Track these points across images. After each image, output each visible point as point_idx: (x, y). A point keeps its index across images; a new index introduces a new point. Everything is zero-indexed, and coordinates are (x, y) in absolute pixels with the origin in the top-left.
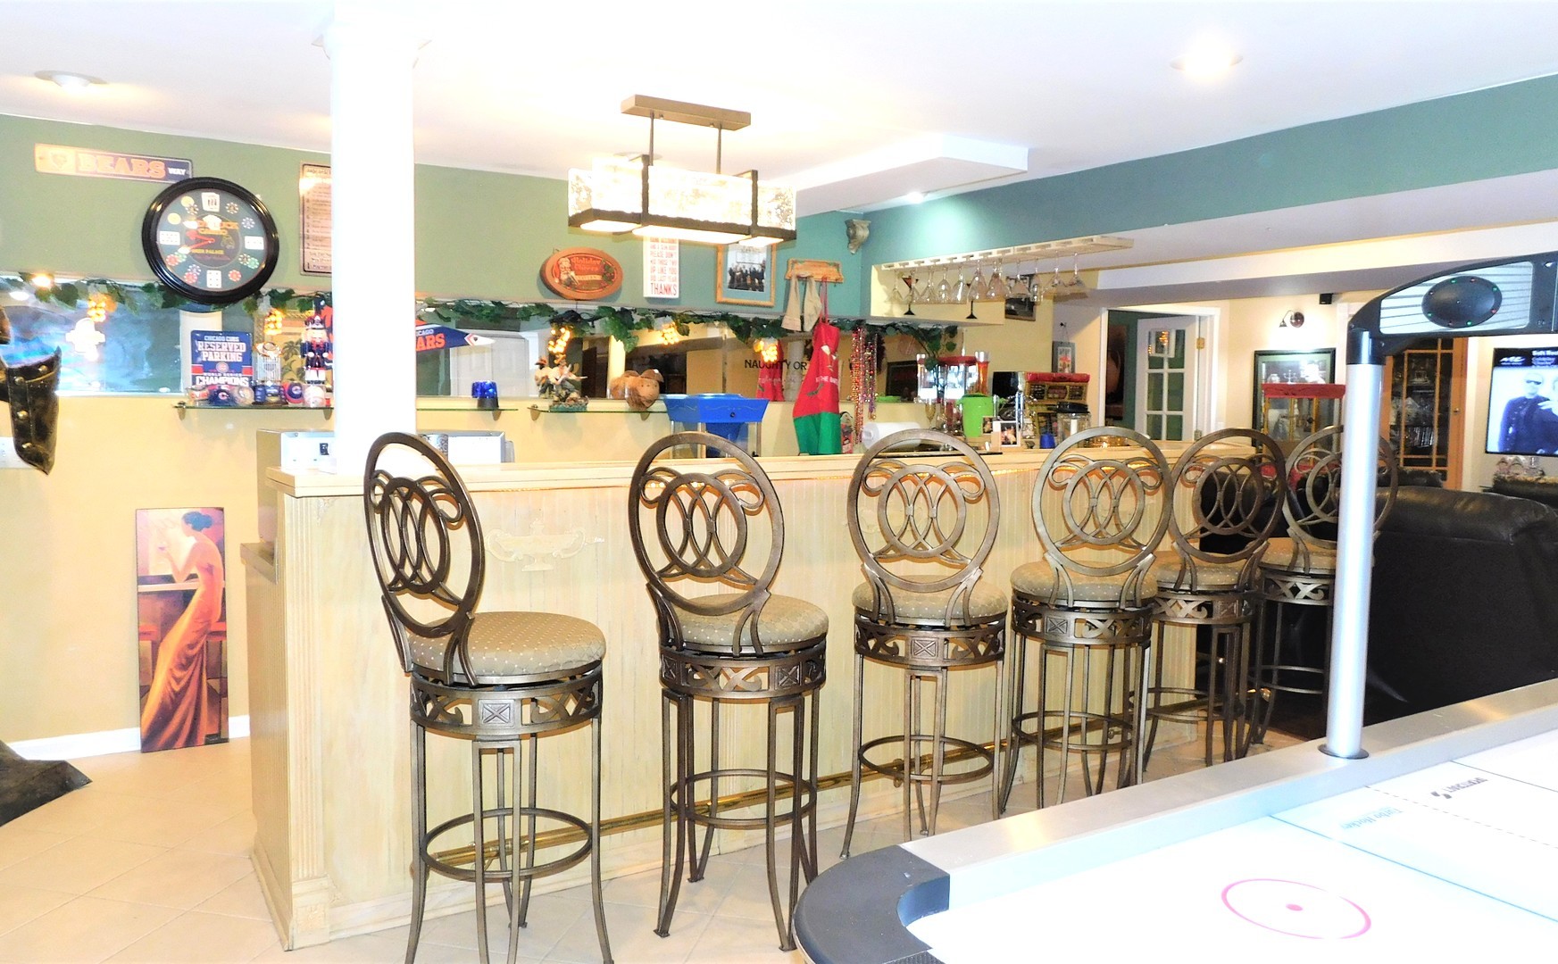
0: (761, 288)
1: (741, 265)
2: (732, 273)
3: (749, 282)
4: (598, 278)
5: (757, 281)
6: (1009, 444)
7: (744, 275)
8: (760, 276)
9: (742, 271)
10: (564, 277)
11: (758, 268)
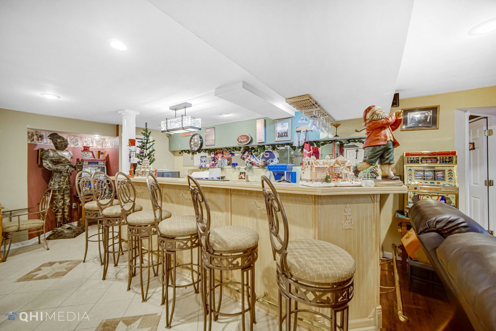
0: (287, 136)
1: (281, 131)
2: (279, 133)
3: (283, 135)
4: (246, 140)
5: (286, 134)
6: (243, 179)
7: (282, 133)
8: (287, 133)
9: (281, 132)
10: (240, 141)
11: (286, 131)
